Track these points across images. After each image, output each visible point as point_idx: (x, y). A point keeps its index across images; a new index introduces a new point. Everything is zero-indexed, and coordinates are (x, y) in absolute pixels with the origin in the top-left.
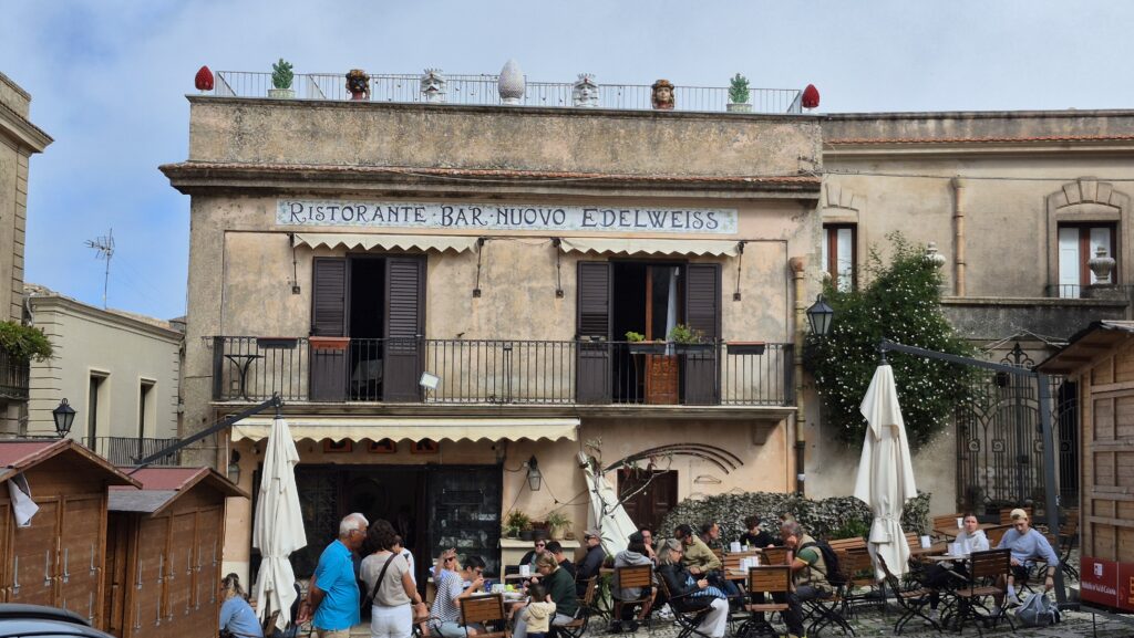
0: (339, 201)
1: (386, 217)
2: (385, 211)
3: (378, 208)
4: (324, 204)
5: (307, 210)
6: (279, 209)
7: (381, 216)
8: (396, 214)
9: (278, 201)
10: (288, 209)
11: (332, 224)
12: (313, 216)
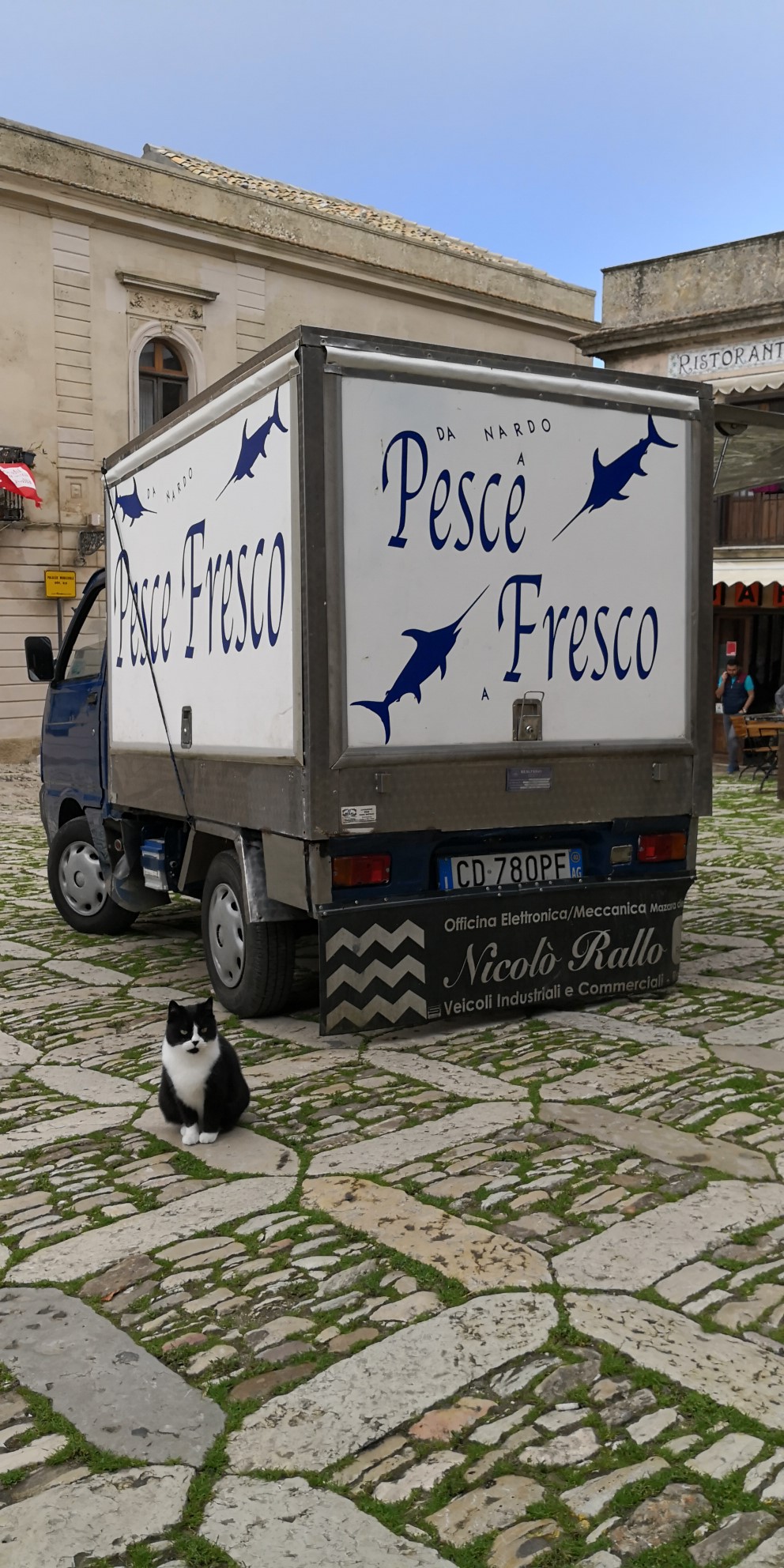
0: (721, 347)
1: (760, 356)
2: (760, 349)
3: (755, 348)
4: (708, 351)
5: (692, 359)
6: (670, 363)
7: (757, 356)
8: (770, 351)
9: (670, 356)
10: (677, 360)
11: (713, 372)
12: (698, 367)
